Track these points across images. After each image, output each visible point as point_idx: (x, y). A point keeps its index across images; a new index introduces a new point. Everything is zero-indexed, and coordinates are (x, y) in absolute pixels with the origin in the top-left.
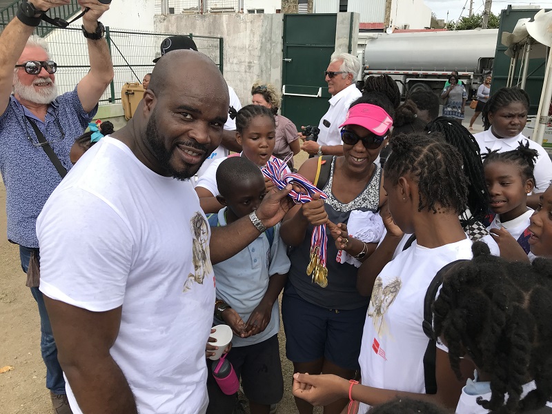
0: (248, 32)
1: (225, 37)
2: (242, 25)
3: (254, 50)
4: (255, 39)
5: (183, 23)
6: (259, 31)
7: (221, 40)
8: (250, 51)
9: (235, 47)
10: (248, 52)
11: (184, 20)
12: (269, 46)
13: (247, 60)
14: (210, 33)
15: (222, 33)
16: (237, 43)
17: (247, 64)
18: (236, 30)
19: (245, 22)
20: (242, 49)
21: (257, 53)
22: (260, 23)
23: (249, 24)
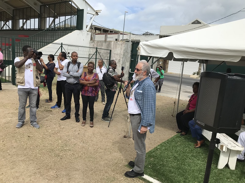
0: (120, 48)
1: (112, 50)
2: (118, 46)
3: (121, 55)
4: (122, 51)
5: (99, 44)
6: (123, 48)
7: (111, 51)
8: (120, 55)
9: (115, 54)
10: (119, 56)
11: (99, 43)
12: (126, 54)
13: (119, 59)
14: (107, 48)
15: (111, 48)
16: (116, 52)
17: (118, 60)
18: (116, 48)
19: (119, 45)
20: (117, 54)
21: (122, 56)
22: (124, 45)
23: (120, 45)
